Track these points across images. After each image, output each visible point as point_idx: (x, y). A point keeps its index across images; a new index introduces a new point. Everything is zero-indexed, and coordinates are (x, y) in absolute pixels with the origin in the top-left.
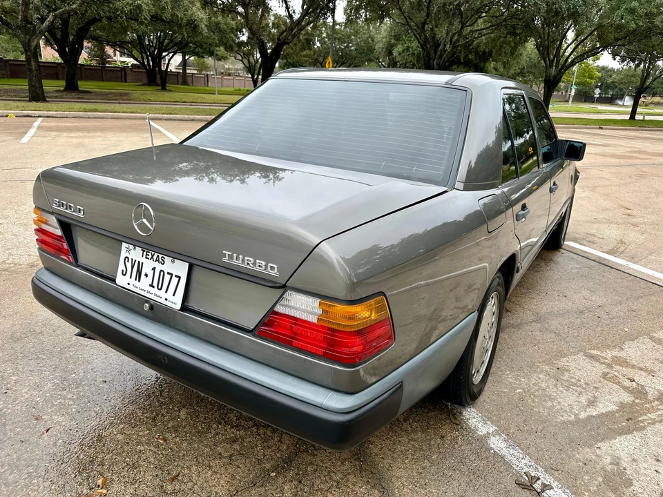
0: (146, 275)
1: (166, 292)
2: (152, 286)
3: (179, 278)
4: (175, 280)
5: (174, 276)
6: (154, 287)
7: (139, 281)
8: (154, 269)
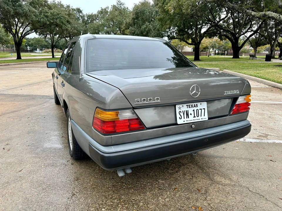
0: (191, 114)
1: (201, 116)
2: (194, 117)
3: (204, 109)
4: (203, 111)
5: (202, 109)
6: (195, 117)
7: (188, 118)
8: (194, 110)
